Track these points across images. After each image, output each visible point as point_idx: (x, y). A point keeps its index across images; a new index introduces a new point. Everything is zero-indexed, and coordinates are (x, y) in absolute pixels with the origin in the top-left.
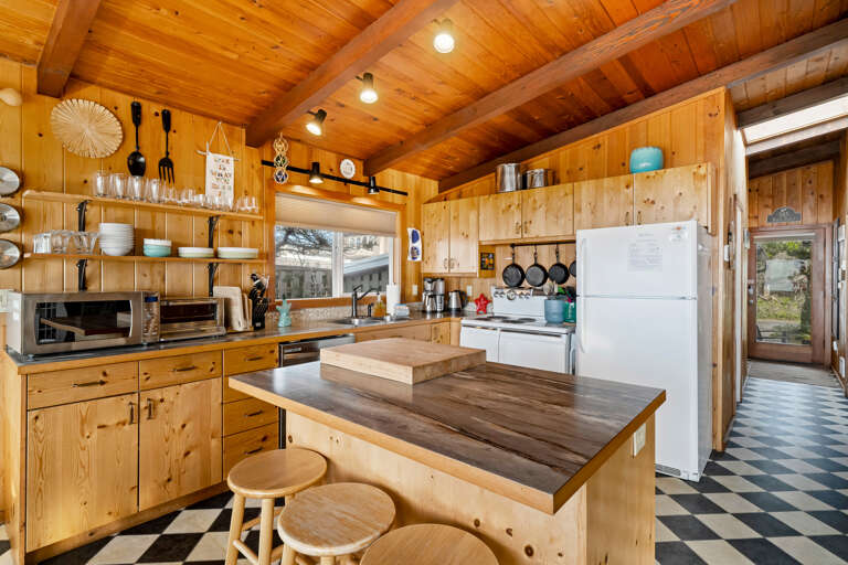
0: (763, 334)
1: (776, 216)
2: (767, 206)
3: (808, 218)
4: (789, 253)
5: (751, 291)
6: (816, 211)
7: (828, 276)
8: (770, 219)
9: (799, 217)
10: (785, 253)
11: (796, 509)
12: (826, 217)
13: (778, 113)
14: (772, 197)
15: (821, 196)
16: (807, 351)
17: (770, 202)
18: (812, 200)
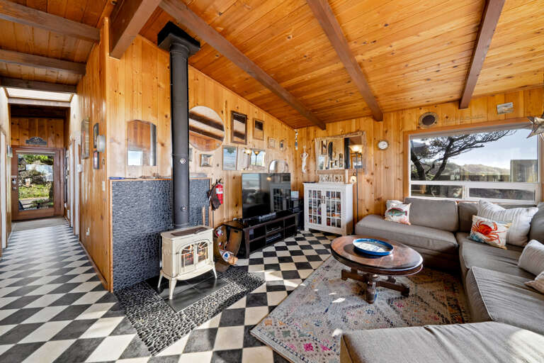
0: (24, 206)
1: (32, 140)
2: (25, 135)
3: (51, 145)
4: (42, 162)
5: (15, 182)
6: (55, 142)
7: (62, 173)
8: (27, 142)
9: (45, 143)
10: (39, 161)
11: (43, 308)
12: (60, 146)
13: (29, 87)
14: (29, 130)
15: (58, 135)
16: (52, 210)
17: (27, 133)
18: (53, 136)
